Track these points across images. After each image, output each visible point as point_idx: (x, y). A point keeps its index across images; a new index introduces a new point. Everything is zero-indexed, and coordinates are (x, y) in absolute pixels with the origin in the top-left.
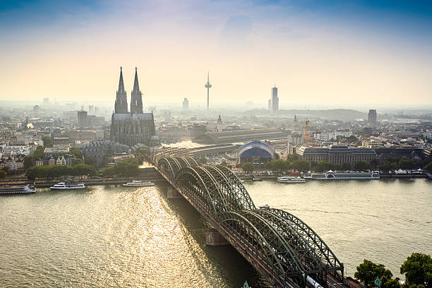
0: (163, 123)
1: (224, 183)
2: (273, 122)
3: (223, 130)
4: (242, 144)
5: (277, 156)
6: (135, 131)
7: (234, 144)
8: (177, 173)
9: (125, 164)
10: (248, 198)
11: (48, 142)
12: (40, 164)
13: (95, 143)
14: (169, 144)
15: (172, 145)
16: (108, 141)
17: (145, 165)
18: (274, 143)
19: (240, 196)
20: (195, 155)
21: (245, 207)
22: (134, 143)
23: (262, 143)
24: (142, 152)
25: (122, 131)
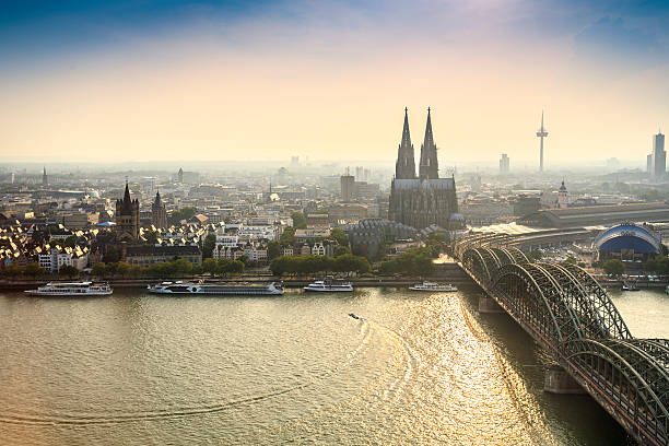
0: (468, 193)
1: (575, 292)
2: (656, 191)
3: (569, 206)
4: (602, 228)
5: (665, 250)
6: (426, 206)
7: (589, 228)
8: (495, 272)
9: (412, 257)
10: (617, 319)
11: (299, 222)
12: (288, 253)
13: (366, 222)
14: (480, 225)
15: (485, 229)
16: (385, 221)
17: (443, 259)
18: (660, 228)
19: (602, 313)
20: (523, 245)
21: (612, 334)
22: (425, 224)
23: (638, 228)
24: (438, 238)
25: (406, 205)
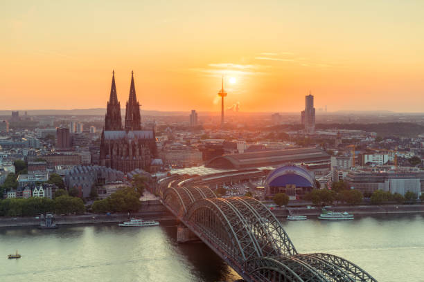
0: (165, 142)
1: (253, 220)
3: (245, 151)
4: (271, 168)
5: (318, 185)
6: (131, 153)
7: (261, 169)
8: (189, 208)
9: (121, 196)
10: (286, 240)
11: (20, 168)
12: (11, 195)
13: (80, 168)
15: (181, 172)
17: (147, 197)
18: (313, 168)
19: (274, 236)
20: (212, 183)
21: (282, 252)
22: (131, 168)
23: (298, 168)
24: (142, 180)
25: (114, 153)
